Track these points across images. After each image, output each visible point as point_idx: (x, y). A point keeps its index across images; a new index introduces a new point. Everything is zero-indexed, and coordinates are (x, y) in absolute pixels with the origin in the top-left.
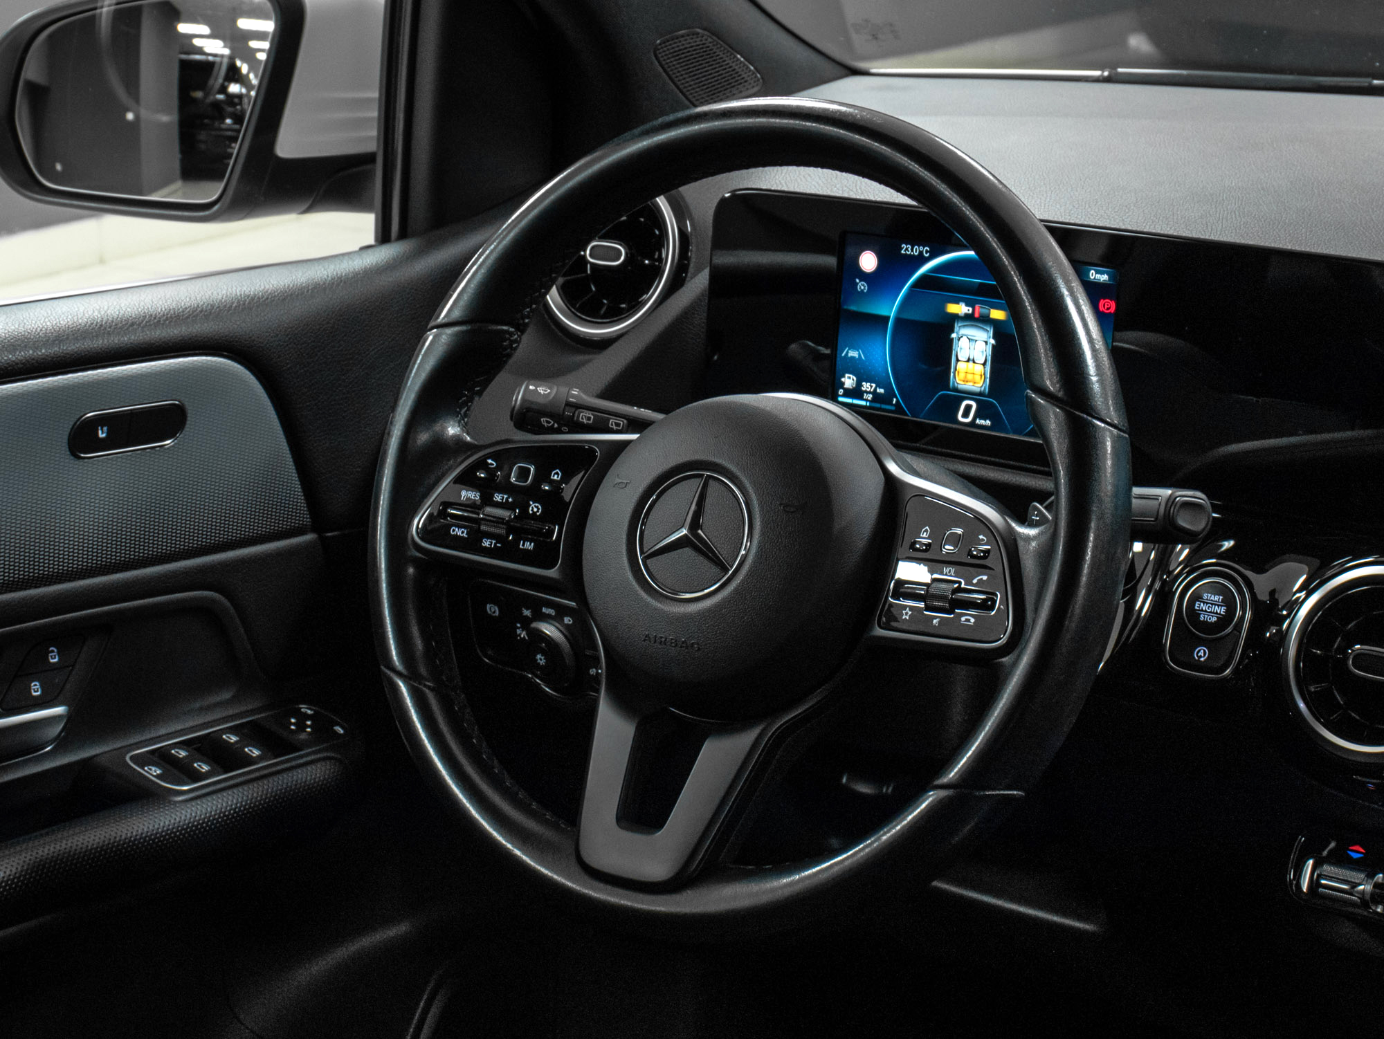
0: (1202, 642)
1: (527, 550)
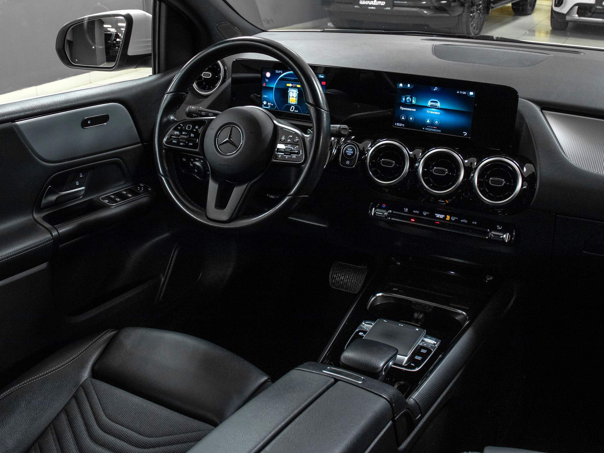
0: (348, 160)
1: (191, 145)
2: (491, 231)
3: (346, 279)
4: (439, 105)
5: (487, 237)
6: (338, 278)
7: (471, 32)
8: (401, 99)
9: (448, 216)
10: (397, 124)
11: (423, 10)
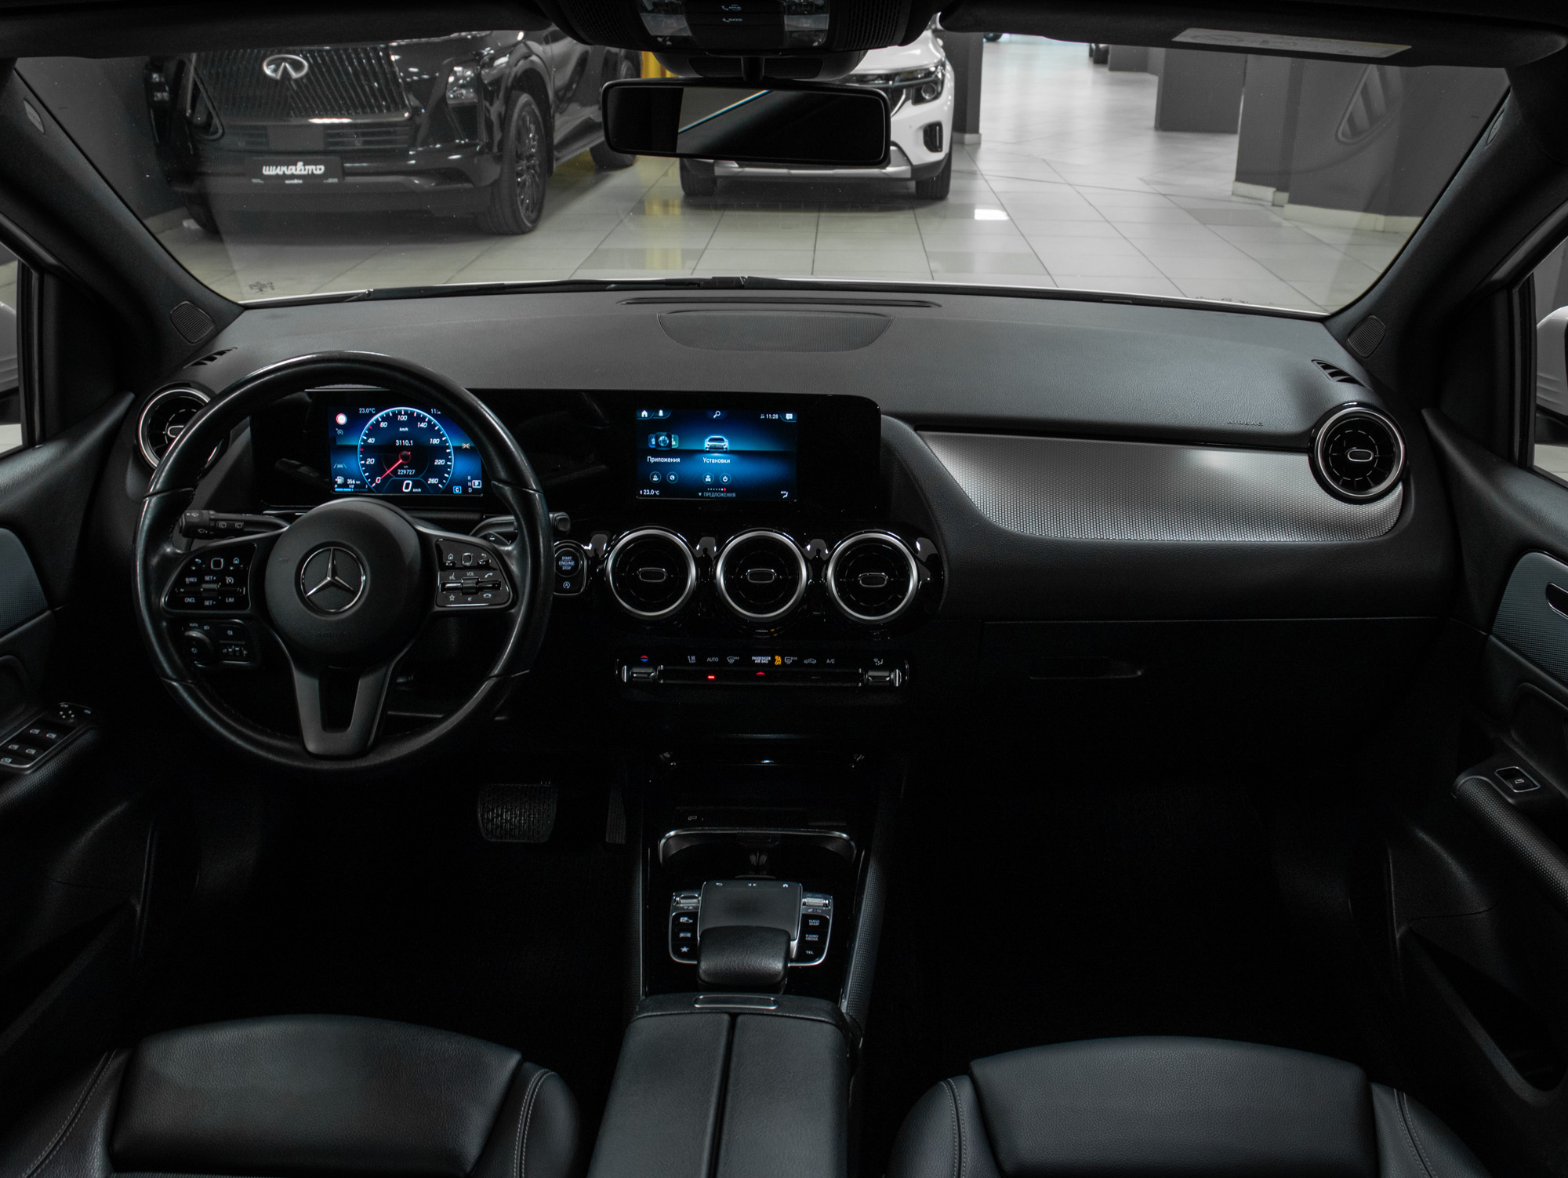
0: (566, 580)
1: (230, 603)
2: (866, 671)
3: (515, 818)
4: (726, 444)
5: (860, 685)
6: (497, 818)
7: (523, 217)
8: (648, 441)
9: (777, 657)
10: (643, 492)
11: (412, 178)
